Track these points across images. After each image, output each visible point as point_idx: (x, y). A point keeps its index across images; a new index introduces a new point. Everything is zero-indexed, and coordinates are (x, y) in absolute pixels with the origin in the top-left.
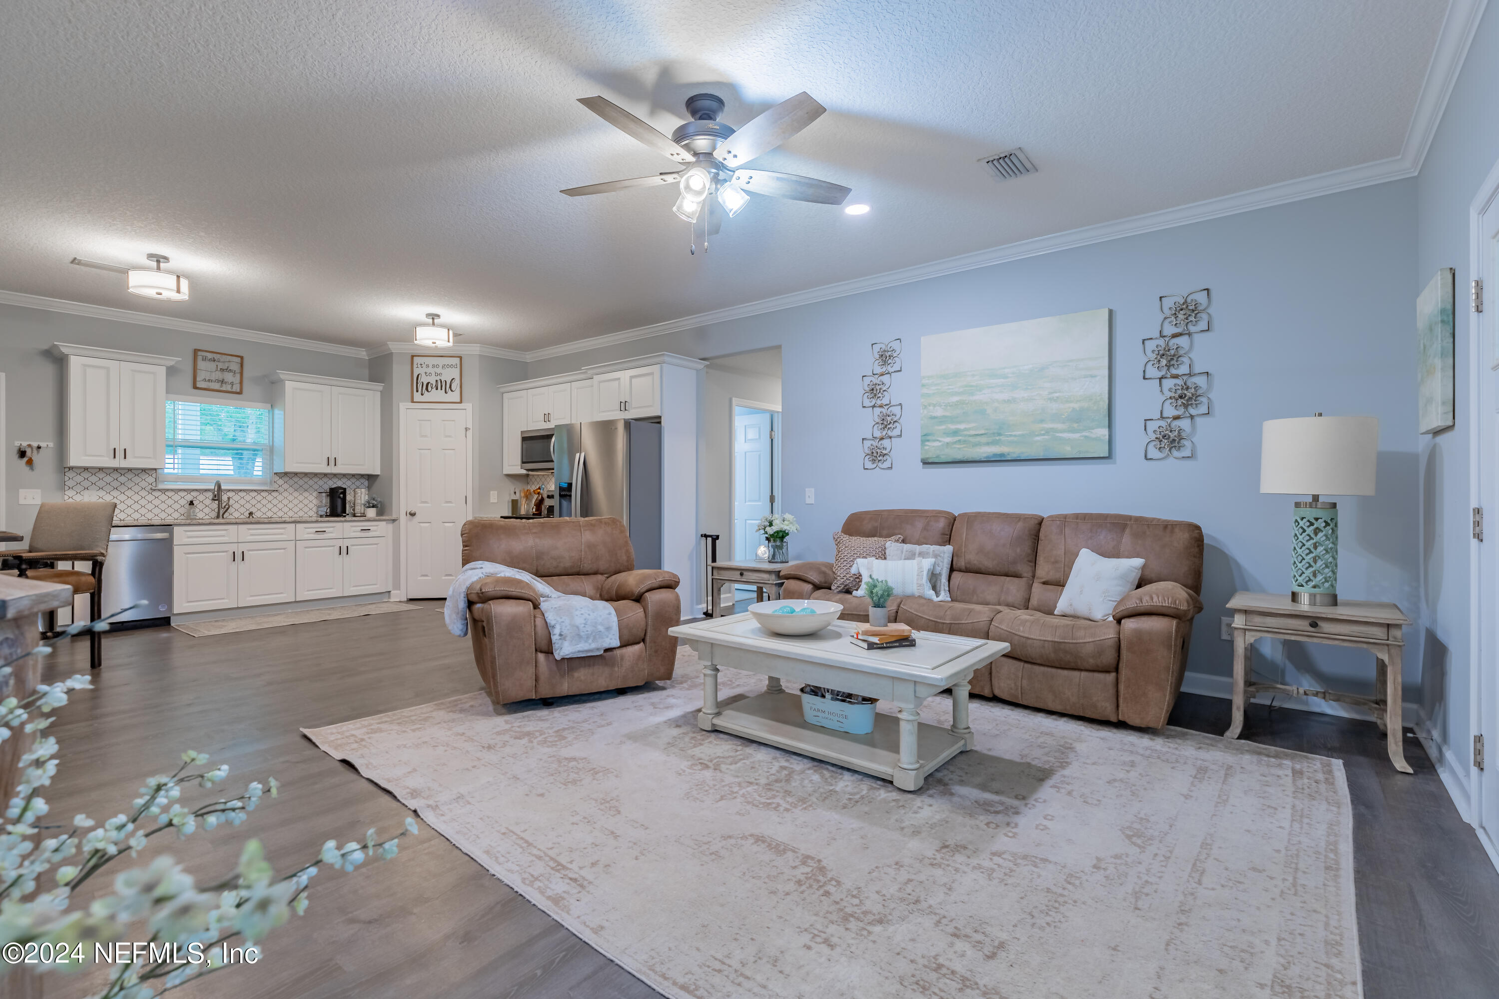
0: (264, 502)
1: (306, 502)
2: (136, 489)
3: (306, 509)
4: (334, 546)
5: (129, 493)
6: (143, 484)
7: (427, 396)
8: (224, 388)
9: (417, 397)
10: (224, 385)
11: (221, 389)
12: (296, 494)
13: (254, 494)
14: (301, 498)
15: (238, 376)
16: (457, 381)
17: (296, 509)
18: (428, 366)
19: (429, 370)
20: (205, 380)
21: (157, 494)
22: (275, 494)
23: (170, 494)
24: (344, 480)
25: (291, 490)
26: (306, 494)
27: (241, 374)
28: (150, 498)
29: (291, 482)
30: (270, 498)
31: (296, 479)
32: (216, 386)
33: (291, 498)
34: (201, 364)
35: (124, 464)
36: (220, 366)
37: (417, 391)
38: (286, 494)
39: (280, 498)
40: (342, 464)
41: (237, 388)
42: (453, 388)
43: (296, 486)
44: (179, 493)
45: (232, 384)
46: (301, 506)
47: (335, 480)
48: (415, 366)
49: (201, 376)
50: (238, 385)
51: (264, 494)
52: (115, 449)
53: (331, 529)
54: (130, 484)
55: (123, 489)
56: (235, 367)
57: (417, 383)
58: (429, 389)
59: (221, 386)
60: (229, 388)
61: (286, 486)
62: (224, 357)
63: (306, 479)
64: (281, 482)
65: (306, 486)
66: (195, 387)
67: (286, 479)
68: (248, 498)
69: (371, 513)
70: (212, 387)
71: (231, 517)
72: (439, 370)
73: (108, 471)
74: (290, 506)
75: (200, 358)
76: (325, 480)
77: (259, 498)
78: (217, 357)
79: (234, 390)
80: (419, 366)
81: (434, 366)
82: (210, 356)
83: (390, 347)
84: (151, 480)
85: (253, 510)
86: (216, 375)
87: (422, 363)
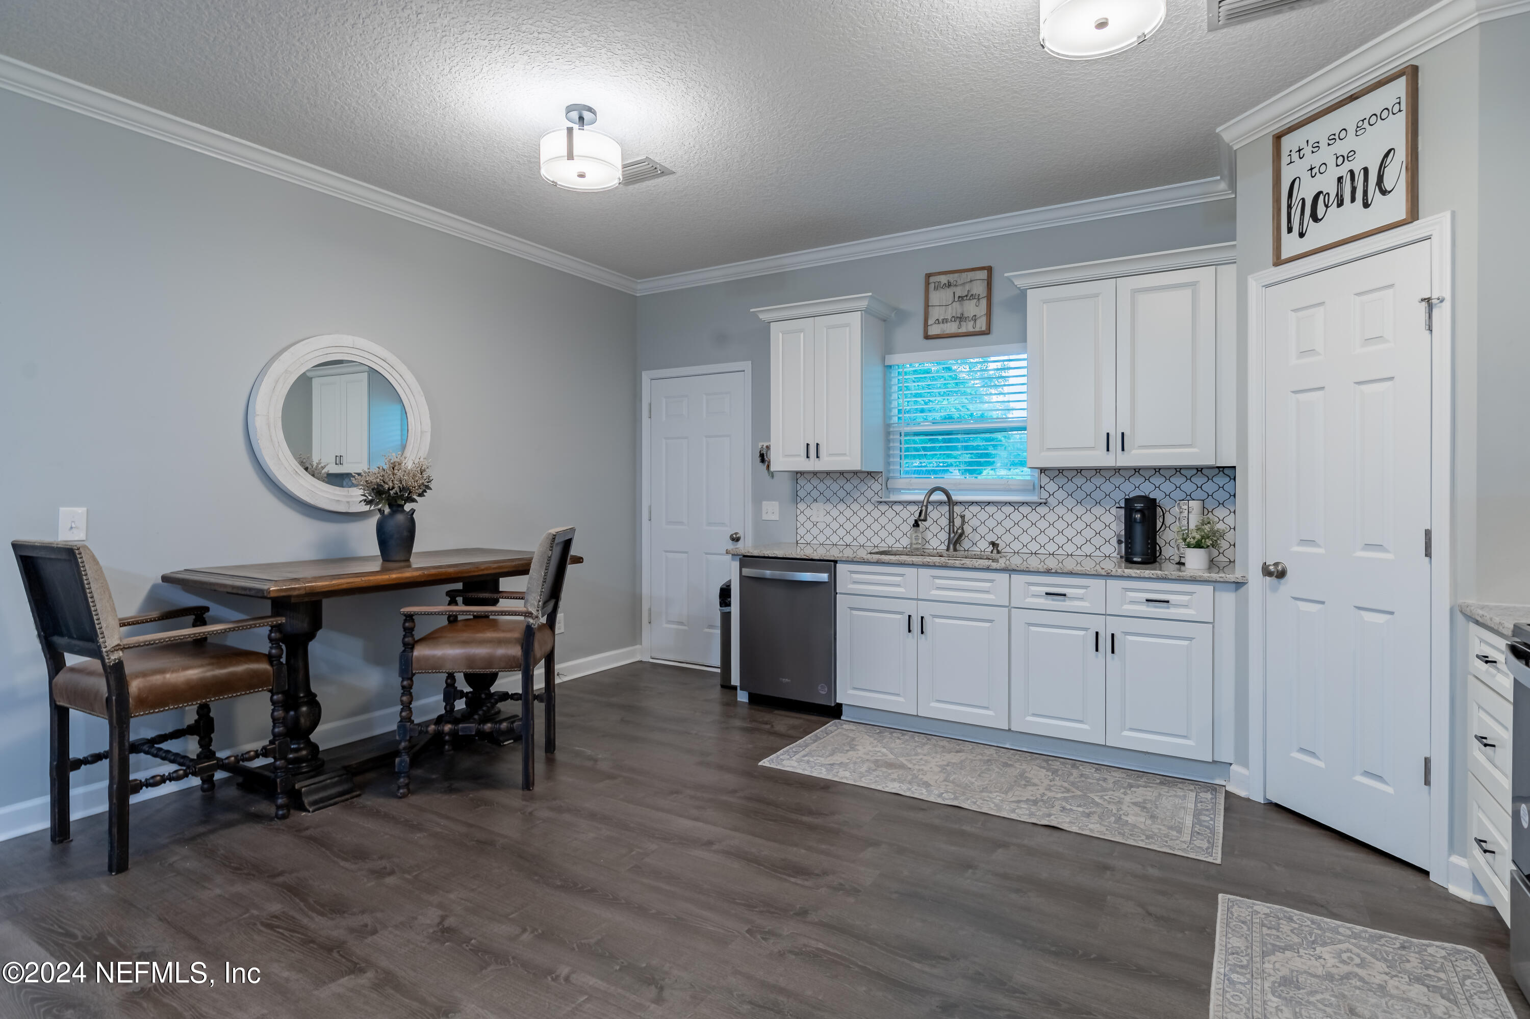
0: (1025, 524)
1: (1098, 526)
2: (862, 500)
3: (1098, 541)
4: (1086, 629)
5: (855, 507)
6: (869, 494)
7: (1317, 235)
8: (963, 330)
9: (1291, 245)
10: (963, 324)
11: (960, 331)
12: (1079, 510)
13: (1008, 509)
14: (1088, 518)
15: (984, 302)
16: (1401, 156)
17: (1079, 540)
18: (1316, 146)
19: (1311, 159)
20: (938, 321)
21: (883, 508)
22: (1042, 510)
23: (898, 508)
24: (1157, 480)
25: (1070, 502)
26: (1098, 511)
27: (989, 297)
28: (876, 514)
29: (1070, 487)
30: (1034, 517)
31: (1079, 481)
32: (952, 328)
33: (1070, 517)
34: (937, 297)
36: (959, 292)
37: (1290, 230)
38: (1061, 510)
39: (1051, 517)
40: (1137, 447)
41: (981, 325)
42: (1388, 185)
43: (1080, 495)
44: (908, 507)
45: (975, 319)
46: (1088, 533)
47: (1137, 480)
48: (1285, 160)
49: (935, 314)
50: (984, 319)
51: (1025, 510)
52: (808, 445)
53: (1081, 591)
54: (856, 494)
55: (849, 500)
56: (979, 288)
57: (1290, 207)
58: (1320, 213)
59: (959, 327)
60: (968, 327)
61: (1061, 495)
62: (964, 275)
63: (1098, 481)
64: (1052, 487)
65: (1098, 495)
66: (927, 337)
67: (1061, 480)
68: (999, 516)
69: (1195, 560)
70: (948, 332)
71: (975, 548)
72: (1342, 148)
74: (1070, 532)
75: (932, 286)
76: (1117, 480)
77: (1016, 516)
78: (951, 278)
79: (977, 329)
80: (1295, 156)
81: (1333, 139)
82: (943, 279)
83: (1227, 136)
84: (876, 486)
85: (992, 537)
86: (956, 309)
87: (1302, 146)
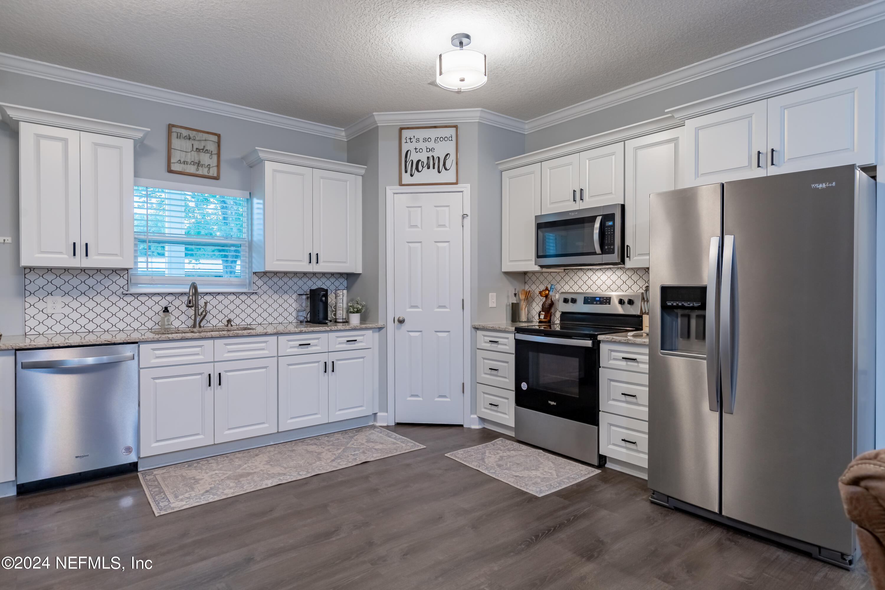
0: (243, 306)
1: (286, 305)
2: (107, 293)
3: (286, 314)
4: (318, 362)
5: (99, 299)
6: (114, 287)
7: (418, 178)
8: (200, 172)
9: (406, 178)
10: (200, 168)
11: (198, 173)
12: (275, 297)
13: (232, 297)
14: (281, 301)
15: (215, 157)
16: (452, 157)
17: (275, 314)
18: (418, 140)
19: (419, 146)
20: (179, 162)
21: (129, 299)
22: (254, 297)
23: (143, 299)
24: (324, 280)
25: (270, 292)
26: (286, 297)
27: (219, 155)
28: (121, 304)
29: (270, 283)
30: (249, 301)
31: (275, 279)
32: (192, 169)
33: (270, 301)
34: (176, 143)
35: (86, 263)
36: (197, 145)
37: (406, 172)
38: (265, 297)
39: (259, 301)
40: (324, 262)
41: (213, 172)
42: (448, 167)
43: (276, 288)
44: (153, 298)
45: (209, 166)
46: (281, 310)
47: (314, 280)
48: (404, 141)
49: (176, 156)
50: (215, 169)
51: (243, 297)
52: (74, 244)
53: (316, 341)
54: (99, 288)
55: (92, 293)
56: (212, 147)
57: (406, 162)
58: (420, 168)
59: (197, 170)
60: (203, 171)
61: (265, 288)
62: (201, 134)
63: (286, 279)
64: (260, 283)
65: (286, 288)
66: (170, 171)
67: (265, 279)
68: (226, 302)
69: (355, 319)
70: (188, 171)
71: (209, 325)
72: (430, 145)
73: (58, 272)
74: (270, 310)
75: (174, 135)
76: (305, 280)
77: (238, 302)
78: (192, 134)
79: (211, 174)
80: (408, 141)
81: (425, 140)
82: (185, 133)
83: (377, 118)
84: (122, 282)
85: (232, 316)
86: (192, 156)
87: (412, 137)
